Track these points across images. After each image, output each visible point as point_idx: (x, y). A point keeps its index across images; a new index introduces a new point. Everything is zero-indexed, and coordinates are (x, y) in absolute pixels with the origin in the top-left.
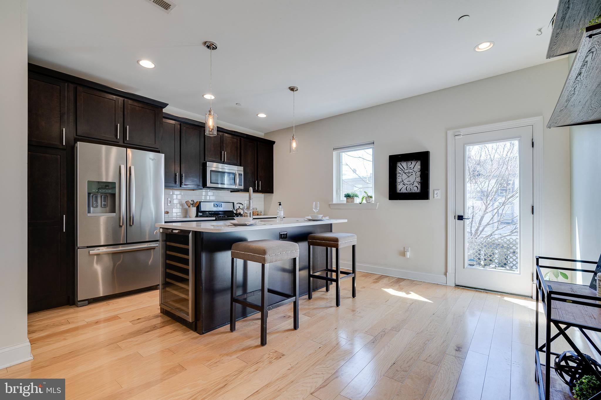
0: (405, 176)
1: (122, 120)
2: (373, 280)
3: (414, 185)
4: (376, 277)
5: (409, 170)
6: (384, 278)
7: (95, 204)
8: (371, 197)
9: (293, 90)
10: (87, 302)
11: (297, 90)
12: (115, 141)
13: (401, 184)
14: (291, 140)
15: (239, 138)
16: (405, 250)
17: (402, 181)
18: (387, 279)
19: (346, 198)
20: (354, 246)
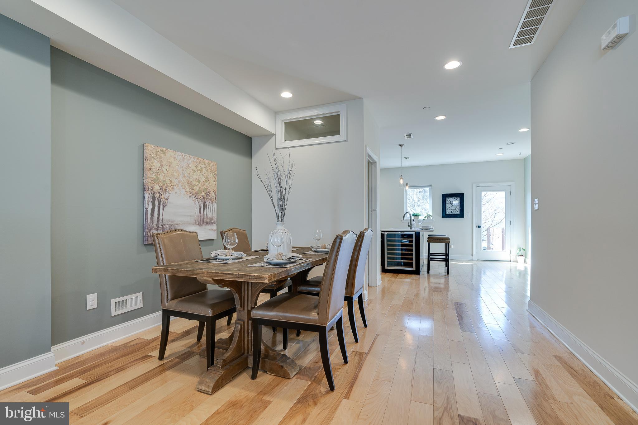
0: (451, 205)
3: (456, 210)
5: (453, 202)
8: (430, 216)
13: (449, 209)
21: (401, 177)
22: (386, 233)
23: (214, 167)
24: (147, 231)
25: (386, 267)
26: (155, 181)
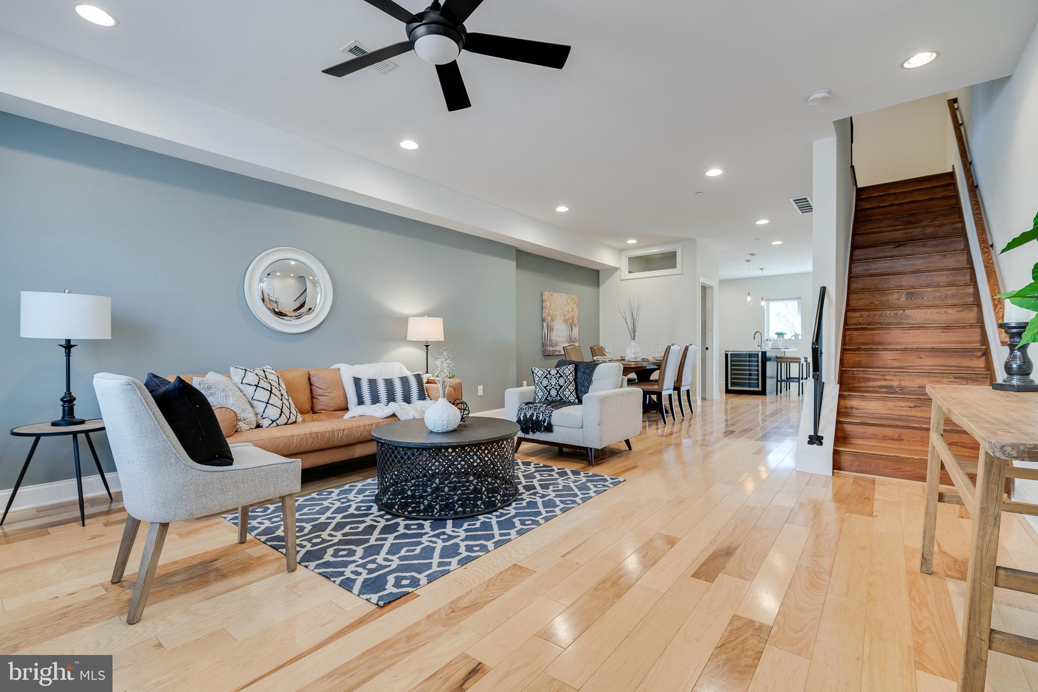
21: (749, 294)
22: (729, 353)
23: (577, 300)
24: (545, 347)
25: (730, 388)
26: (548, 315)
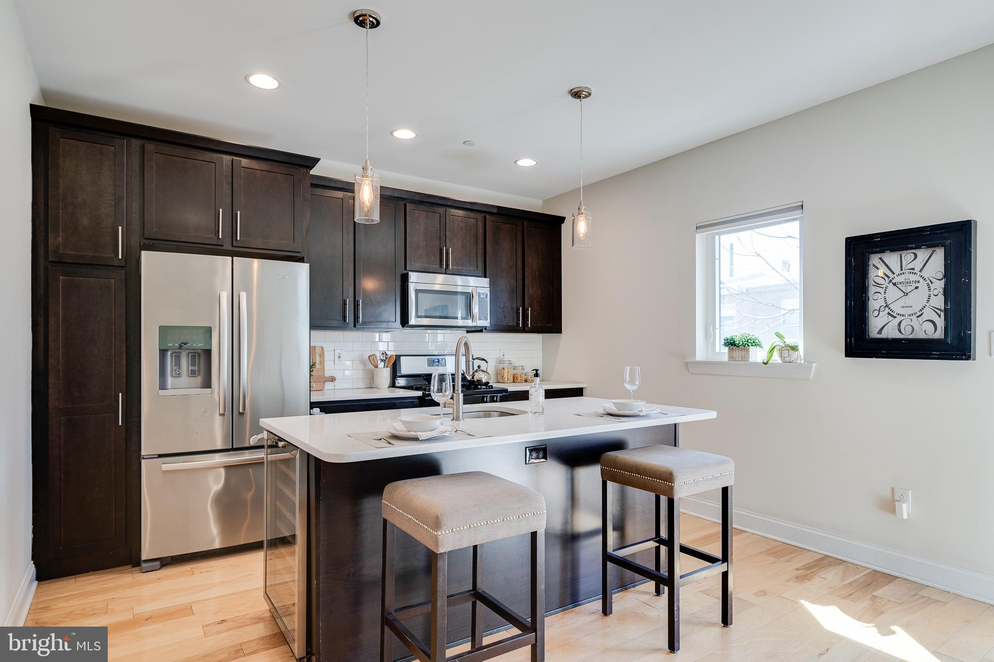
0: (893, 293)
1: (229, 200)
2: (797, 569)
3: (925, 317)
4: (807, 560)
5: (907, 276)
6: (830, 565)
7: (175, 370)
8: (794, 348)
9: (579, 97)
10: (158, 563)
11: (590, 94)
12: (215, 243)
13: (884, 314)
14: (575, 215)
15: (480, 217)
16: (897, 497)
17: (887, 306)
18: (840, 569)
19: (727, 348)
20: (725, 491)
